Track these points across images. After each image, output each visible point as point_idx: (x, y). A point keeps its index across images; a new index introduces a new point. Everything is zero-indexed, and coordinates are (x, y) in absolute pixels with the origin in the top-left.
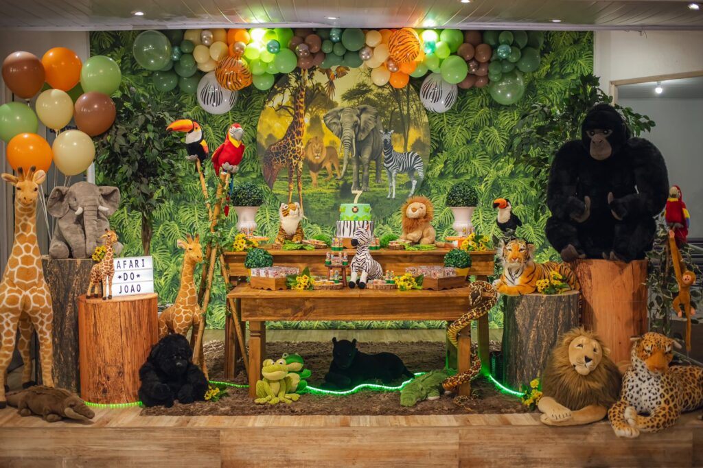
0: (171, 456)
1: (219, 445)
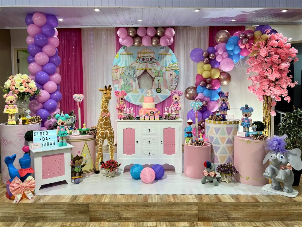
0: (67, 216)
1: (89, 211)
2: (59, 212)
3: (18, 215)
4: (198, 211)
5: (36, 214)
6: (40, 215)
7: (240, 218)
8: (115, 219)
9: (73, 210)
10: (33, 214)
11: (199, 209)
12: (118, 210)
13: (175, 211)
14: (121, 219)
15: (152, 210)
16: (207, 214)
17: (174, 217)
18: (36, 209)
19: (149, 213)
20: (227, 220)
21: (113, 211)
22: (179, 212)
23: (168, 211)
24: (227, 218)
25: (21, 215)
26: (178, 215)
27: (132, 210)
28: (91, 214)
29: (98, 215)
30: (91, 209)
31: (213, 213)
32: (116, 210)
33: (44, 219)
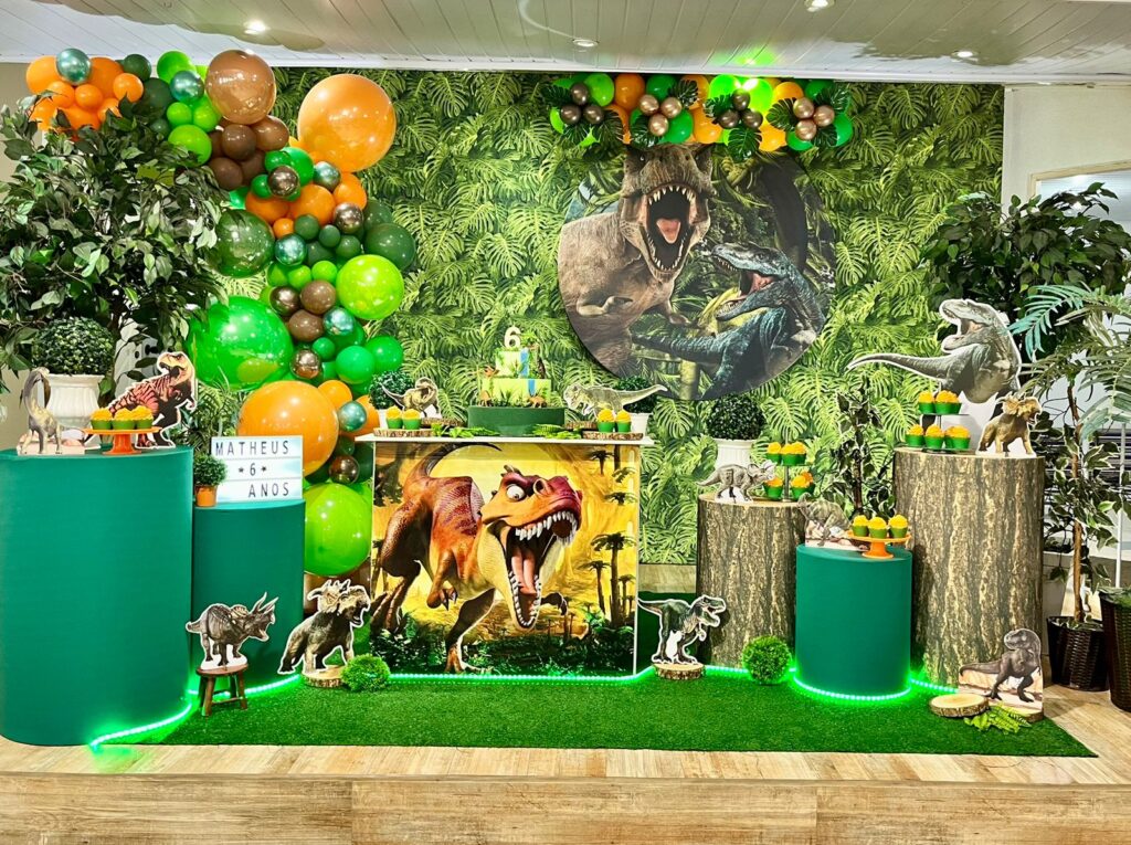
0: (253, 834)
1: (349, 812)
2: (219, 817)
3: (37, 828)
5: (118, 822)
6: (136, 829)
9: (283, 809)
10: (106, 821)
11: (825, 810)
12: (475, 809)
13: (718, 817)
15: (623, 811)
16: (854, 831)
18: (120, 803)
19: (607, 824)
21: (453, 814)
22: (735, 821)
23: (688, 815)
25: (53, 824)
26: (733, 836)
27: (538, 813)
28: (356, 826)
29: (387, 830)
30: (360, 806)
31: (882, 828)
32: (466, 813)
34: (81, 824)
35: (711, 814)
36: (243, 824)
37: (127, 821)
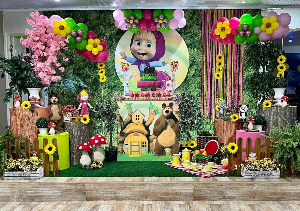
0: (63, 195)
1: (85, 190)
2: (55, 191)
3: (13, 195)
4: (194, 190)
5: (32, 193)
6: (36, 195)
7: (236, 197)
8: (111, 198)
9: (70, 189)
10: (29, 193)
11: (195, 188)
12: (114, 189)
13: (171, 190)
14: (117, 198)
15: (148, 189)
16: (202, 193)
17: (170, 196)
18: (32, 189)
19: (145, 192)
20: (223, 199)
21: (109, 190)
22: (175, 191)
23: (164, 190)
24: (223, 198)
25: (16, 194)
26: (174, 195)
27: (129, 190)
28: (87, 193)
29: (94, 194)
30: (87, 189)
31: (209, 192)
32: (112, 190)
33: (40, 198)
34: (23, 194)
35: (169, 190)
36: (61, 193)
37: (34, 193)
